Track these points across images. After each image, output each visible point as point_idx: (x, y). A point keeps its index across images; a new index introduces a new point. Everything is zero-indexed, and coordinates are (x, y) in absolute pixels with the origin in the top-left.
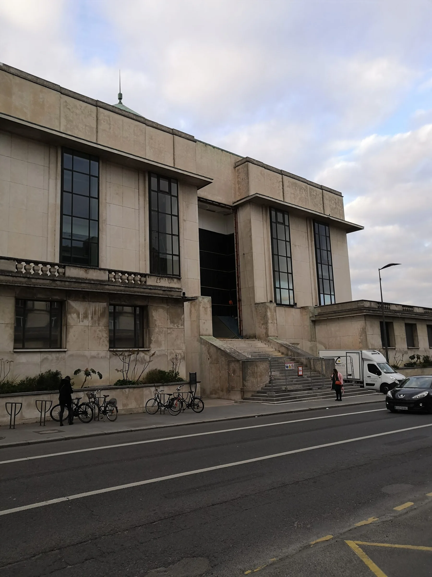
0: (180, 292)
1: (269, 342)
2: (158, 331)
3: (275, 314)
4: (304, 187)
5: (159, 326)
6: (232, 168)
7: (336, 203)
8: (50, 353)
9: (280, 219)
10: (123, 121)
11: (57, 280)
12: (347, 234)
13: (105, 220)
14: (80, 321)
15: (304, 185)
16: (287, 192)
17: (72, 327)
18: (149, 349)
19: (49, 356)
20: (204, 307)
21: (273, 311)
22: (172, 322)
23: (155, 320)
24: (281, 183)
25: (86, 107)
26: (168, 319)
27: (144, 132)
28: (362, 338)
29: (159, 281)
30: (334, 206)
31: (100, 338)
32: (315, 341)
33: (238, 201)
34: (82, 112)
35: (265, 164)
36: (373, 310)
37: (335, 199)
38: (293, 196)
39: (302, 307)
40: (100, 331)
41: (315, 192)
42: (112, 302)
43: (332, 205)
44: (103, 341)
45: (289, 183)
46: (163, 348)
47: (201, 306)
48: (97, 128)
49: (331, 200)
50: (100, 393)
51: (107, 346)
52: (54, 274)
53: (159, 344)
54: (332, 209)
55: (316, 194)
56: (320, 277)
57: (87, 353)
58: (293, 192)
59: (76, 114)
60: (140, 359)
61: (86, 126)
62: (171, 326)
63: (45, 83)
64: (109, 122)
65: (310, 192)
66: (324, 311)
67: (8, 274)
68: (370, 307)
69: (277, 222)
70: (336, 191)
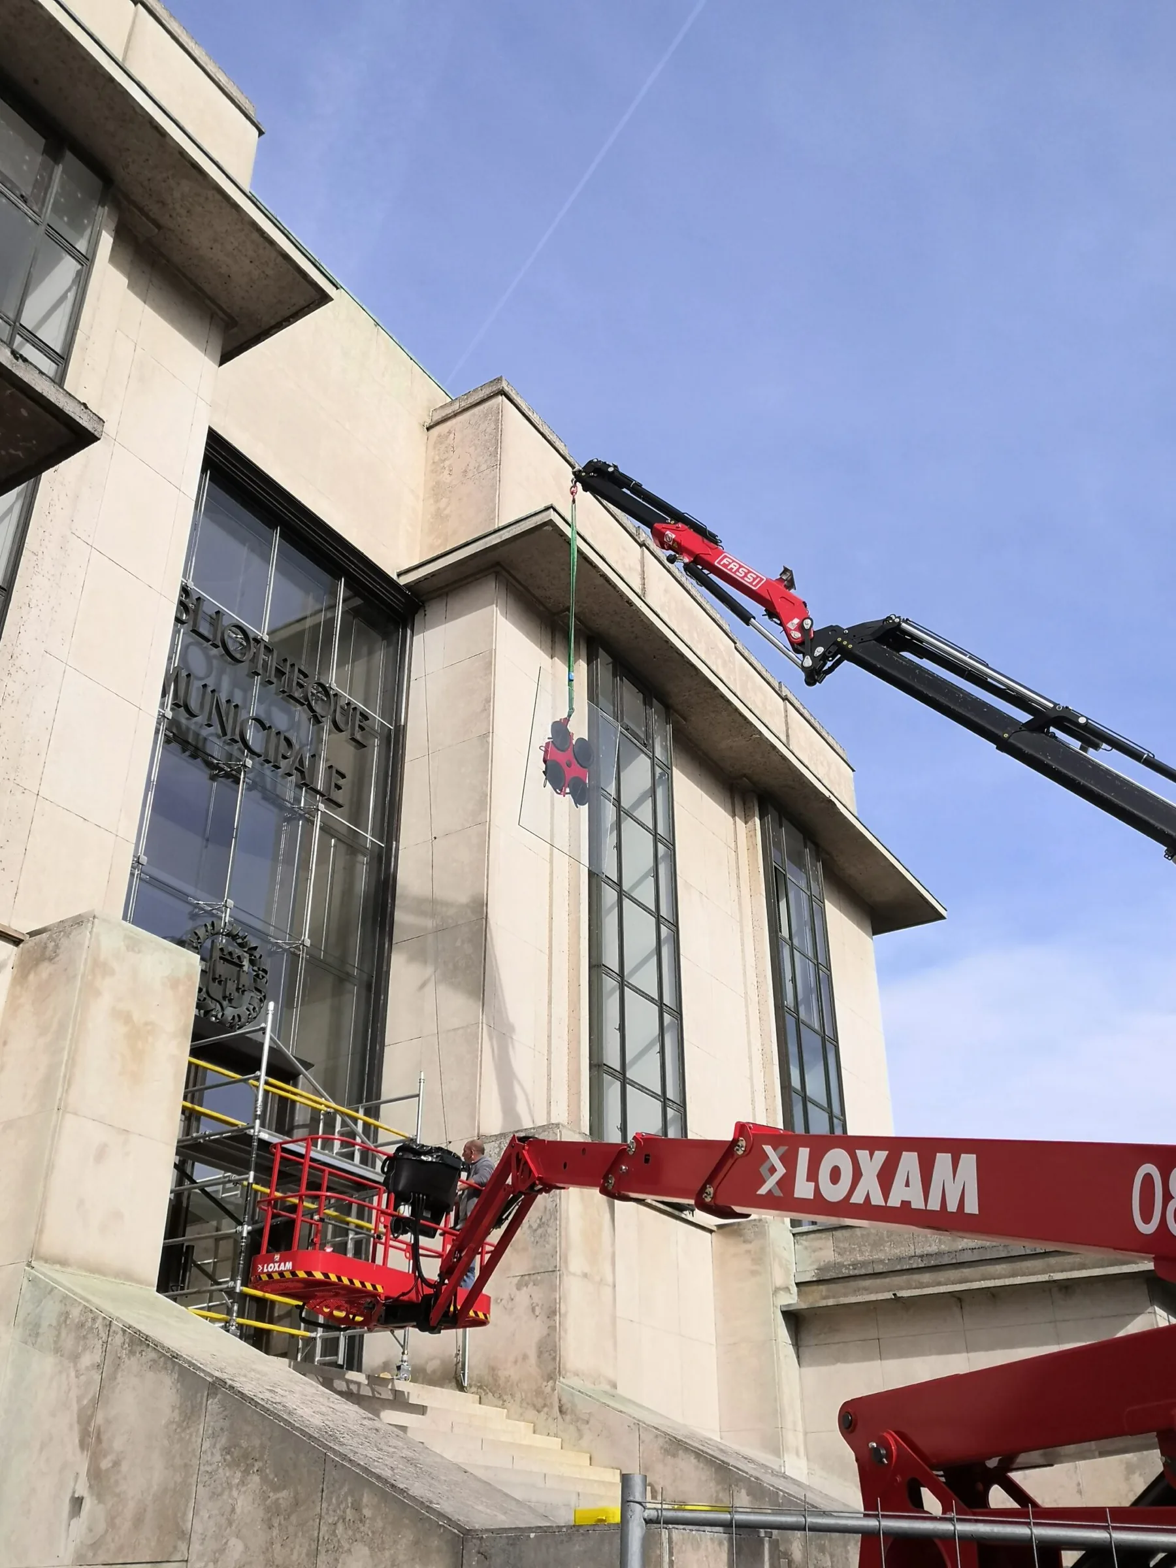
1: (568, 1418)
6: (416, 425)
15: (722, 641)
39: (721, 1225)
41: (759, 694)
47: (105, 1002)
49: (815, 758)
55: (764, 704)
56: (795, 1082)
65: (744, 687)
69: (621, 725)
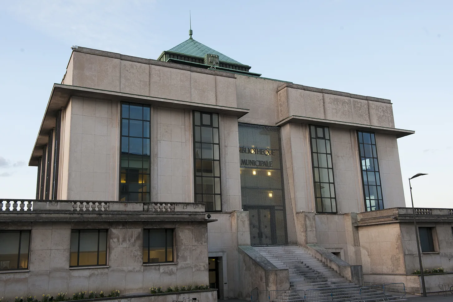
0: (204, 215)
1: (308, 249)
2: (184, 248)
3: (314, 222)
4: (347, 101)
5: (185, 244)
6: (275, 93)
7: (384, 111)
8: (96, 269)
9: (320, 134)
10: (171, 72)
11: (102, 214)
12: (397, 139)
13: (157, 155)
14: (119, 244)
15: (346, 99)
16: (328, 108)
17: (113, 249)
18: (177, 263)
19: (96, 272)
20: (242, 221)
21: (312, 220)
22: (197, 240)
23: (182, 240)
24: (322, 101)
25: (141, 66)
26: (193, 238)
27: (189, 77)
28: (398, 244)
29: (186, 208)
30: (382, 114)
31: (136, 256)
32: (359, 246)
33: (281, 121)
34: (138, 71)
35: (305, 86)
36: (410, 216)
37: (383, 107)
38: (334, 111)
39: (345, 214)
40: (135, 251)
41: (359, 104)
42: (146, 228)
43: (379, 113)
44: (138, 259)
45: (330, 99)
46: (189, 261)
47: (239, 220)
48: (150, 81)
49: (378, 109)
50: (131, 301)
51: (141, 262)
52: (100, 209)
53: (185, 259)
54: (379, 118)
55: (361, 105)
56: (366, 183)
57: (125, 268)
58: (334, 107)
59: (133, 74)
60: (169, 271)
61: (141, 81)
62: (196, 244)
63: (109, 54)
64: (159, 75)
65: (354, 105)
66: (366, 218)
67: (66, 213)
68: (406, 213)
69: (317, 138)
70: (384, 99)
